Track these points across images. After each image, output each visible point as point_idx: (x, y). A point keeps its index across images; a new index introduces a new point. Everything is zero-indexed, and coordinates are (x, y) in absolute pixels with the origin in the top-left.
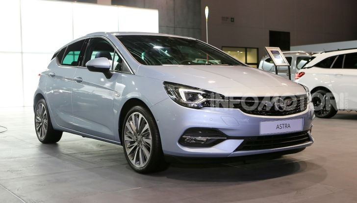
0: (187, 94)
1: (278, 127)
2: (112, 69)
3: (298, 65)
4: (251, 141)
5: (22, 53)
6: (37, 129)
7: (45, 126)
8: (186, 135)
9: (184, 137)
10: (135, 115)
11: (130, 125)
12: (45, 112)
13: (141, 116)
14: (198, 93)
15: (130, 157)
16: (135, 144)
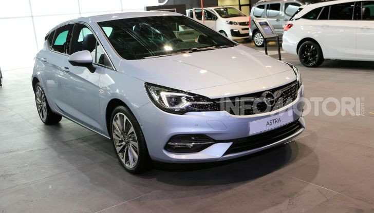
0: (169, 99)
1: (268, 124)
2: (96, 62)
3: (286, 10)
4: (241, 143)
5: (32, 17)
6: (39, 110)
7: (45, 109)
8: (172, 142)
9: (170, 143)
10: (120, 115)
11: (117, 124)
12: (43, 96)
13: (125, 118)
14: (181, 97)
15: (120, 155)
16: (124, 143)
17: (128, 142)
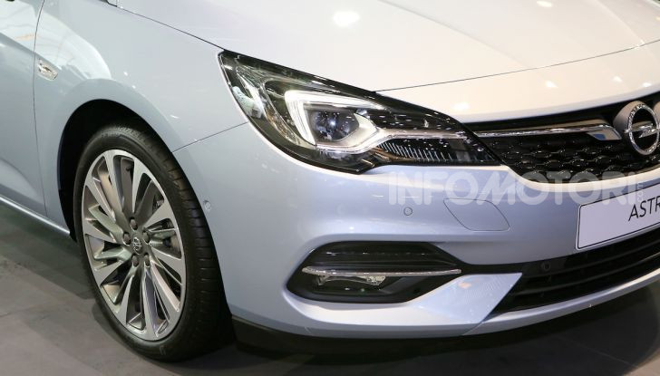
1: (634, 214)
8: (317, 266)
9: (309, 270)
10: (117, 158)
11: (101, 185)
13: (140, 168)
14: (355, 110)
15: (109, 292)
16: (124, 254)
17: (142, 253)
